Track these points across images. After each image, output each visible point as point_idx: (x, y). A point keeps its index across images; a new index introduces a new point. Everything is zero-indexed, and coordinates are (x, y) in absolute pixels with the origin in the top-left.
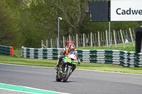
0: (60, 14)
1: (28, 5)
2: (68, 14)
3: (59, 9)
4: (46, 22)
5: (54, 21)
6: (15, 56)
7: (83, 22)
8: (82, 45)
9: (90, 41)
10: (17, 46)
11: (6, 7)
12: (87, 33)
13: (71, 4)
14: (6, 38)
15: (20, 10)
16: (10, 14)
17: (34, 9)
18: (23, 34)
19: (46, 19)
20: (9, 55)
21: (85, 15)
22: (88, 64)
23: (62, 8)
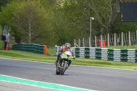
0: (92, 14)
1: (62, 5)
2: (100, 14)
3: (91, 10)
4: (78, 21)
5: (86, 21)
6: (48, 55)
7: (115, 22)
8: (113, 45)
9: (121, 40)
10: (50, 45)
11: (40, 7)
12: (118, 33)
13: (103, 5)
14: (40, 36)
15: (54, 10)
16: (44, 13)
17: (68, 9)
18: (57, 33)
19: (78, 19)
20: (42, 53)
21: (116, 15)
22: (119, 63)
23: (94, 9)
